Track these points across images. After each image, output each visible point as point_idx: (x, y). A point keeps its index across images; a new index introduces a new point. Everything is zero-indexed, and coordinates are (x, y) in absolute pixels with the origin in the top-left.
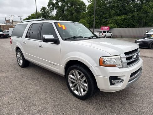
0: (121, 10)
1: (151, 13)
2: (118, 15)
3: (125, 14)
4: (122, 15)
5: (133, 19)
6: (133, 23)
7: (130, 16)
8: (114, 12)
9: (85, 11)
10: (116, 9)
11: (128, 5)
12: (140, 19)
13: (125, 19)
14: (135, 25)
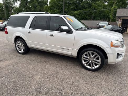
0: (77, 6)
1: (98, 10)
2: (75, 10)
3: (80, 9)
4: (77, 10)
5: (86, 13)
6: (86, 17)
7: (83, 11)
8: (72, 7)
9: (47, 5)
10: (73, 5)
11: (81, 2)
12: (91, 14)
13: (80, 13)
14: (87, 18)
